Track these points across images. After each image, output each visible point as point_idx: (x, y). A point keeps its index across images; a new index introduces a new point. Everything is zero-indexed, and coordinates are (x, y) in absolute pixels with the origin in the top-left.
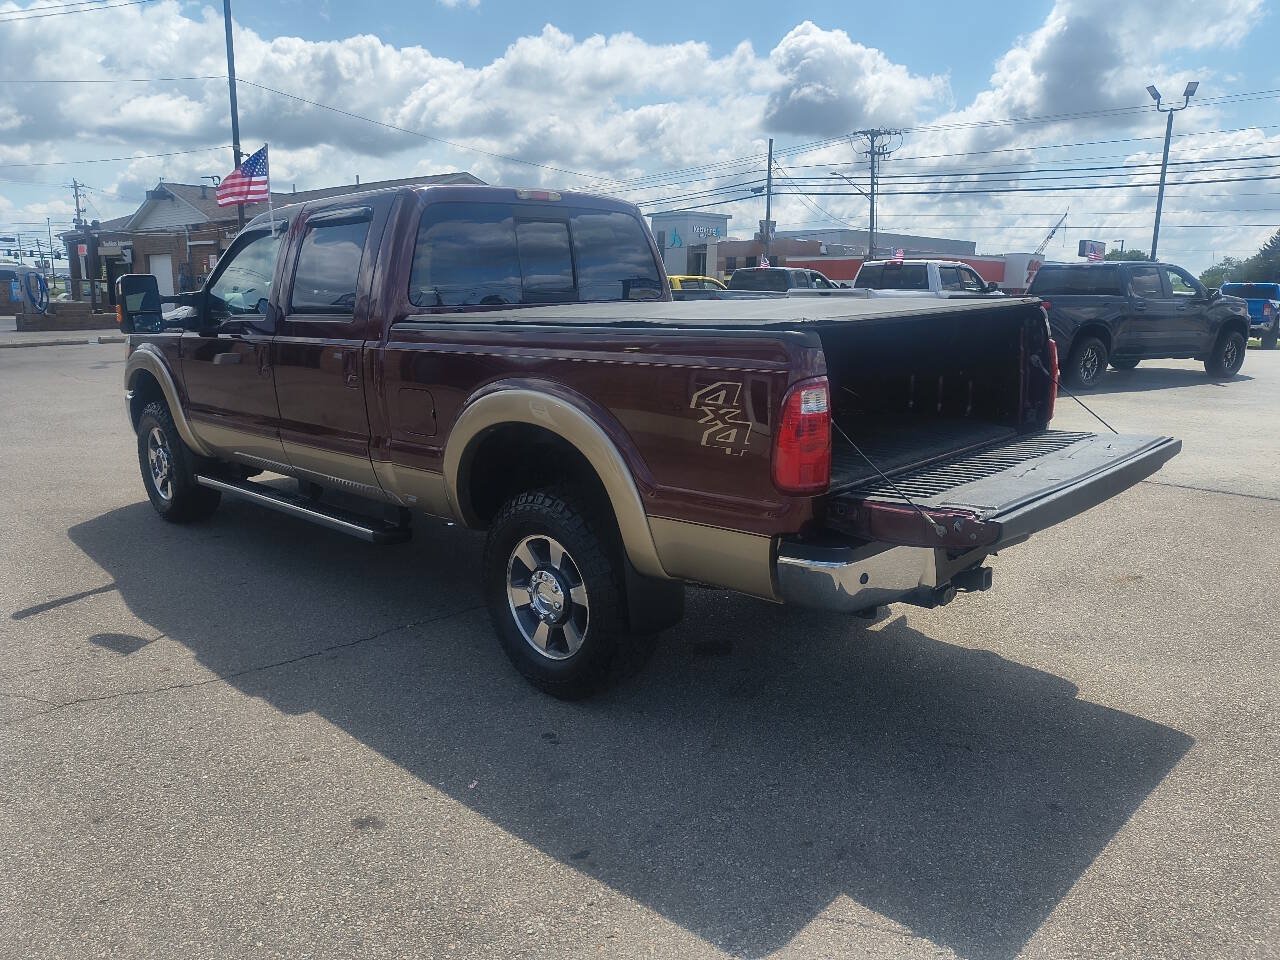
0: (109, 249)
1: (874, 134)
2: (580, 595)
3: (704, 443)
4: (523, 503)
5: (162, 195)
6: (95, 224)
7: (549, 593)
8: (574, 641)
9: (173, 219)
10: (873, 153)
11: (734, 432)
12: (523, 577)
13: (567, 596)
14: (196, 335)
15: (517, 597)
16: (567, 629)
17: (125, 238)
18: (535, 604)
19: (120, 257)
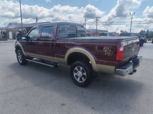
0: (3, 31)
1: (97, 18)
2: (85, 74)
3: (105, 54)
4: (77, 62)
5: (10, 24)
6: (2, 27)
7: (80, 74)
8: (84, 80)
9: (12, 27)
10: (97, 20)
11: (110, 53)
12: (76, 72)
13: (83, 74)
14: (26, 41)
15: (75, 74)
16: (83, 78)
17: (6, 29)
18: (78, 75)
19: (5, 32)
